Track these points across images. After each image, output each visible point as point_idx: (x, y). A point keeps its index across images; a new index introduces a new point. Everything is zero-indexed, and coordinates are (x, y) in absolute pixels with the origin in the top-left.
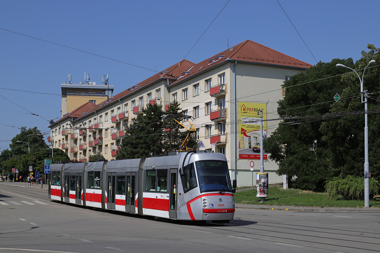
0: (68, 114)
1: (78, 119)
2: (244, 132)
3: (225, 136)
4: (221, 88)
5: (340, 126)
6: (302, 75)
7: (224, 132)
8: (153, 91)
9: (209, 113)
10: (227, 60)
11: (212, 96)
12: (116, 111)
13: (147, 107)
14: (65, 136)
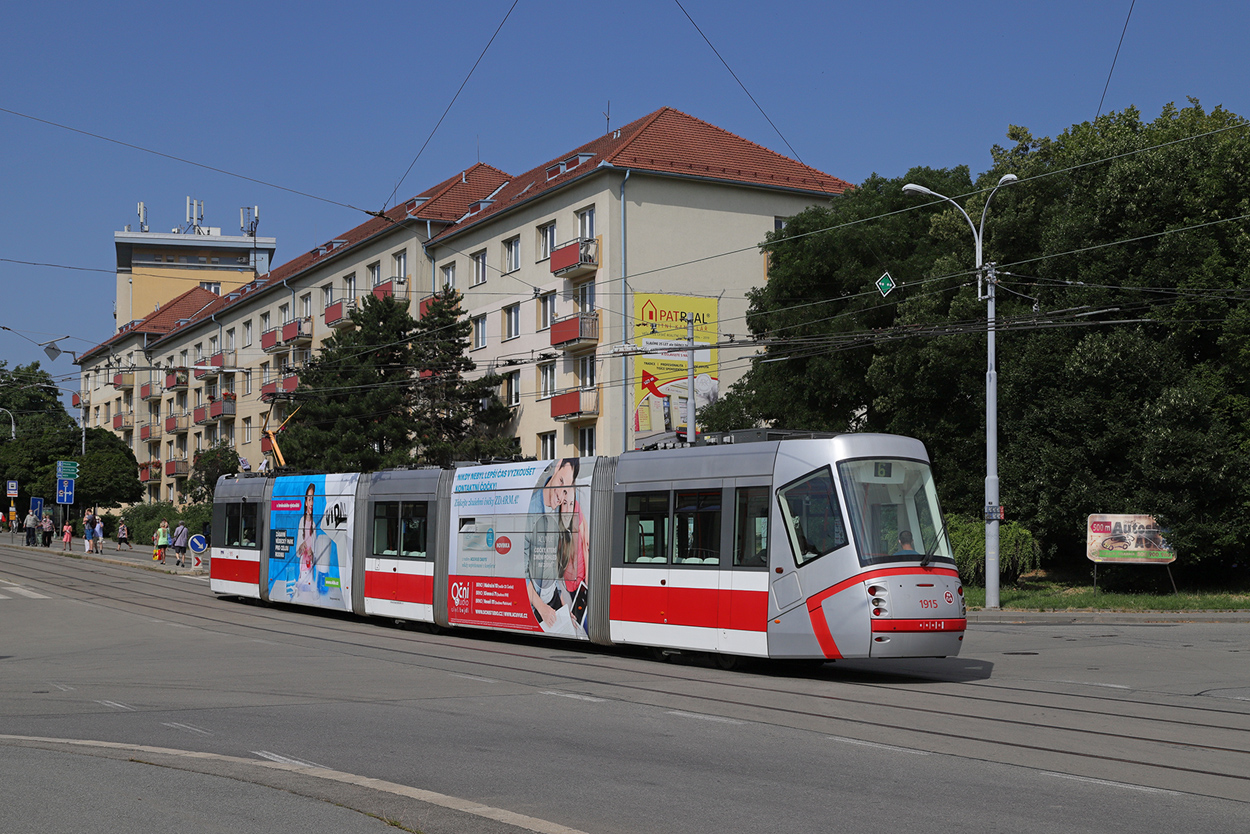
0: (132, 323)
1: (163, 338)
2: (649, 382)
3: (593, 395)
4: (582, 251)
5: (926, 369)
6: (817, 213)
7: (592, 384)
8: (385, 257)
9: (549, 326)
10: (599, 165)
11: (556, 274)
12: (277, 316)
13: (364, 305)
14: (123, 392)
